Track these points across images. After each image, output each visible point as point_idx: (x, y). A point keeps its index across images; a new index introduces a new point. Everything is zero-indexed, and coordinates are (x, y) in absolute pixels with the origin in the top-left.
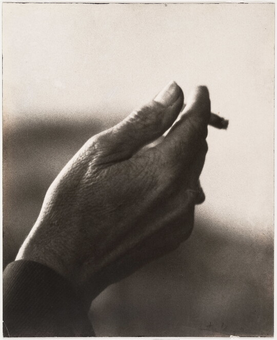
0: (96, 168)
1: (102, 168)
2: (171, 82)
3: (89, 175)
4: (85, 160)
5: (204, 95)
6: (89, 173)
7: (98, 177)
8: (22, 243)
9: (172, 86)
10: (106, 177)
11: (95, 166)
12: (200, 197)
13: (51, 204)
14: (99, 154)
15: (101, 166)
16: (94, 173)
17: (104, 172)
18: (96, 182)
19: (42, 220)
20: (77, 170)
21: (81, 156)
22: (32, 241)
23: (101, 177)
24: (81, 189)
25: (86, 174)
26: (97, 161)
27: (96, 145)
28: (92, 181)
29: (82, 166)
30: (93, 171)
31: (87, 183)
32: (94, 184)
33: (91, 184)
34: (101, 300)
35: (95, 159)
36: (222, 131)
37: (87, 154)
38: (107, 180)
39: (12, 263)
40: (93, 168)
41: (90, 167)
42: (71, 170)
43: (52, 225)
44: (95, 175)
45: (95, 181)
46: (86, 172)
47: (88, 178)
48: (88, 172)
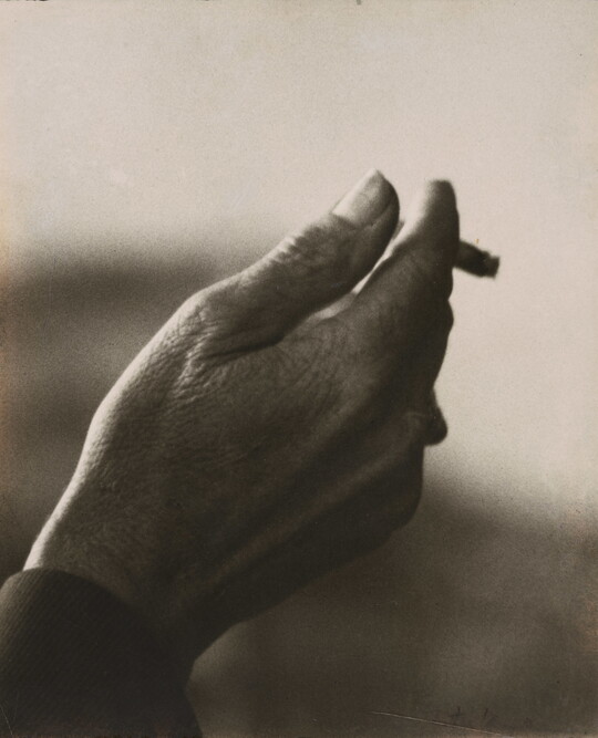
0: (203, 365)
1: (216, 365)
2: (370, 173)
3: (187, 380)
4: (177, 346)
5: (444, 201)
6: (186, 374)
7: (207, 384)
8: (38, 530)
9: (372, 181)
10: (224, 384)
11: (200, 359)
12: (436, 429)
13: (103, 444)
14: (210, 332)
15: (215, 360)
16: (199, 375)
17: (221, 372)
18: (202, 395)
19: (83, 481)
20: (161, 369)
21: (169, 338)
22: (62, 528)
23: (214, 384)
24: (170, 411)
25: (180, 377)
26: (204, 350)
27: (202, 314)
28: (193, 393)
29: (171, 361)
30: (197, 370)
31: (181, 398)
32: (197, 400)
33: (192, 399)
34: (214, 657)
35: (200, 345)
36: (485, 281)
37: (182, 333)
38: (228, 391)
39: (17, 575)
40: (196, 364)
41: (189, 363)
42: (147, 369)
43: (104, 491)
44: (201, 380)
45: (201, 393)
46: (180, 374)
47: (184, 387)
48: (184, 374)
